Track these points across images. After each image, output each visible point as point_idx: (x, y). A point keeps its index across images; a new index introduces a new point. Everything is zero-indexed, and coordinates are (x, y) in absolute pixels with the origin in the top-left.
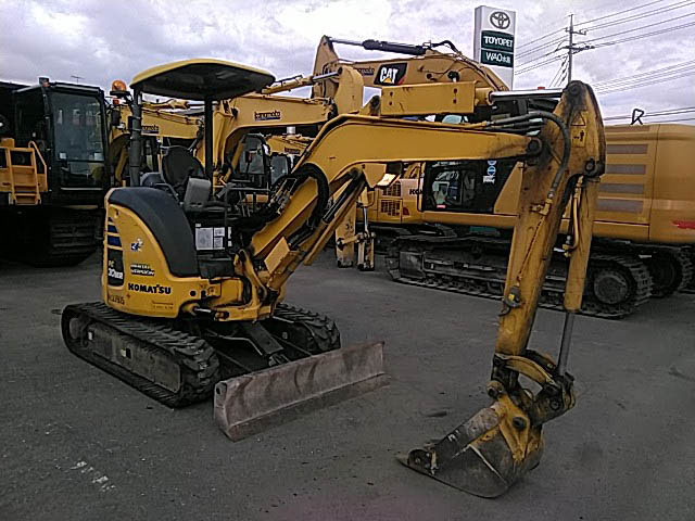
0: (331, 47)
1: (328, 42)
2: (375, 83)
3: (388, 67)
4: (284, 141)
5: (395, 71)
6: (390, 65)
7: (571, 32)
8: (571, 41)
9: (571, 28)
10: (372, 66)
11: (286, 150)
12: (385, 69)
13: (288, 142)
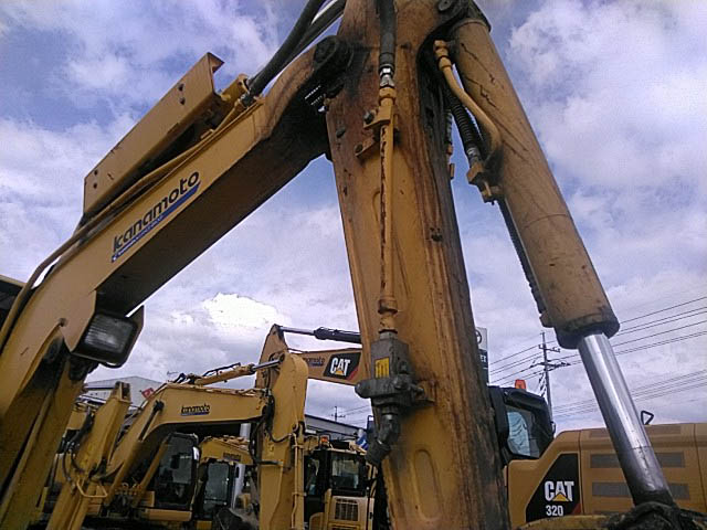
0: (281, 337)
1: (278, 331)
2: (325, 375)
3: (339, 357)
4: (224, 444)
5: (348, 361)
6: (341, 355)
7: (545, 349)
8: (545, 358)
9: (544, 346)
10: (322, 356)
11: (225, 455)
12: (336, 359)
13: (229, 445)
